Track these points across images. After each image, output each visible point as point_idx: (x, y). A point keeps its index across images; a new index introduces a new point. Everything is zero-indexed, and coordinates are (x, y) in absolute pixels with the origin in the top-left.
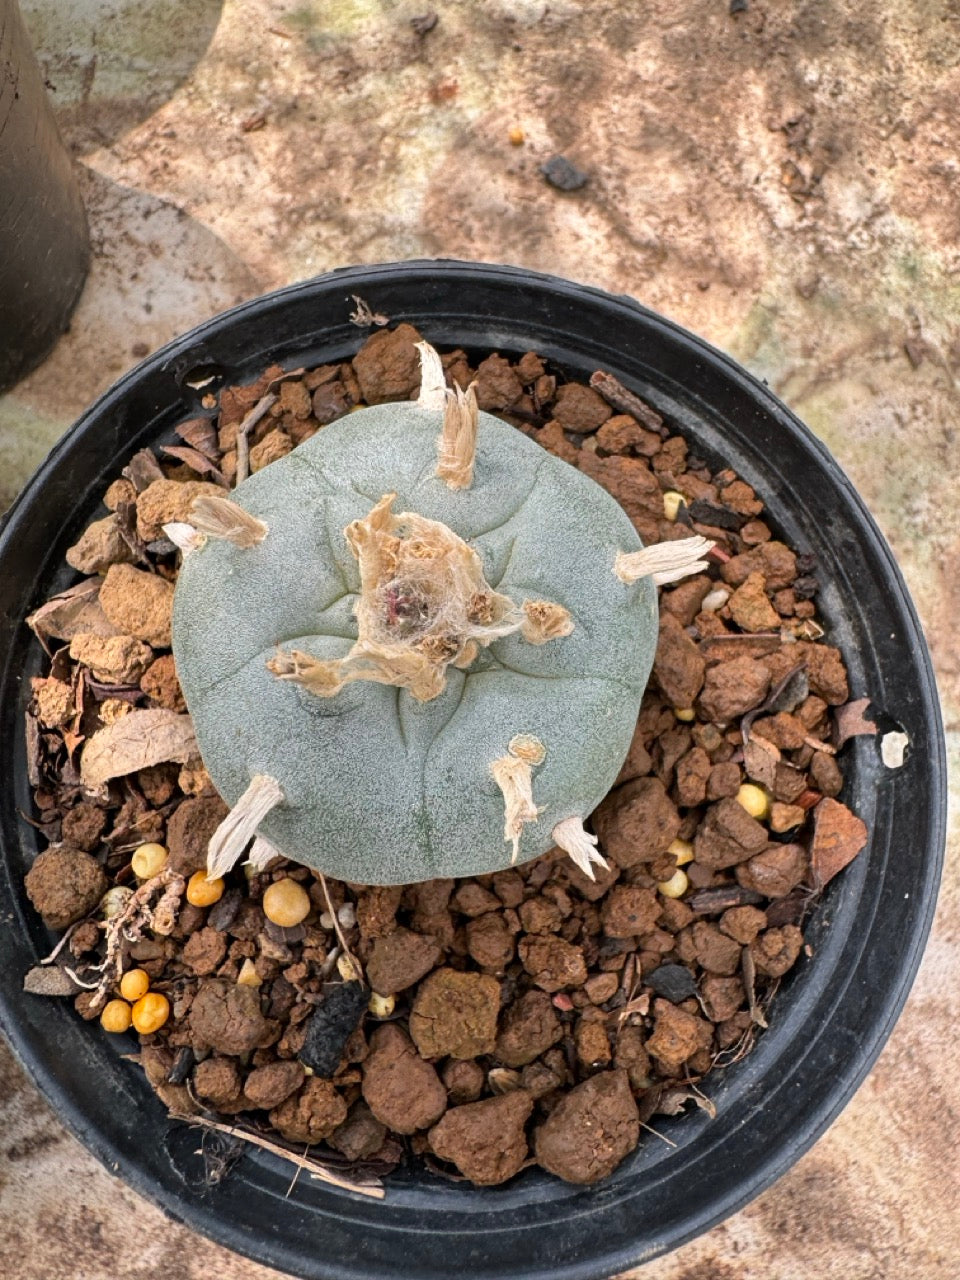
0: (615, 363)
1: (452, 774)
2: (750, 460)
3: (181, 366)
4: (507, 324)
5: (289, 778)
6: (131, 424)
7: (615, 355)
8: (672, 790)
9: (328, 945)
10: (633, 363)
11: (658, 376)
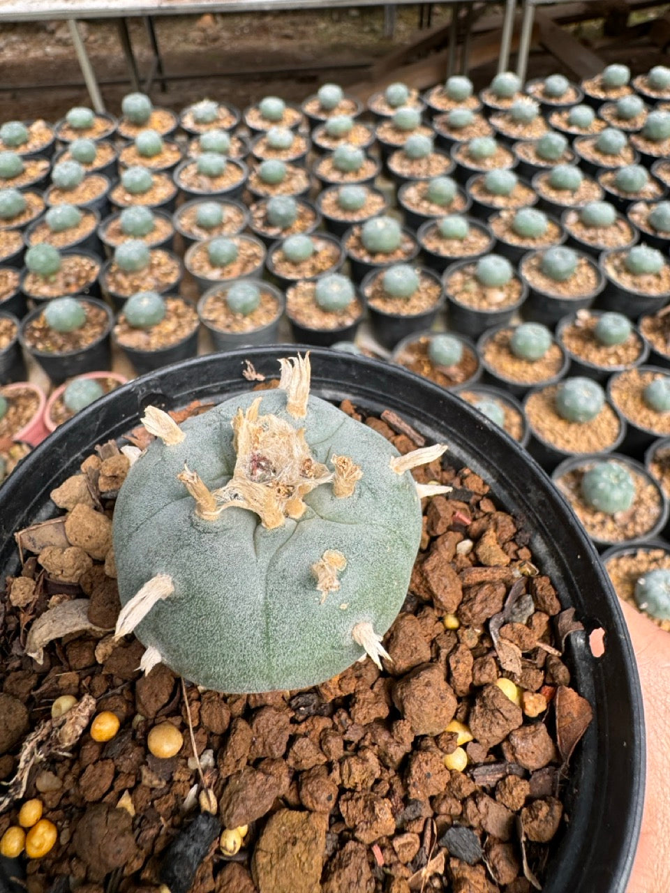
0: (395, 407)
1: (285, 573)
2: (478, 461)
3: (143, 391)
4: (333, 383)
5: (180, 575)
6: (107, 423)
7: (395, 401)
8: (449, 677)
9: (192, 782)
10: (405, 406)
11: (420, 413)
